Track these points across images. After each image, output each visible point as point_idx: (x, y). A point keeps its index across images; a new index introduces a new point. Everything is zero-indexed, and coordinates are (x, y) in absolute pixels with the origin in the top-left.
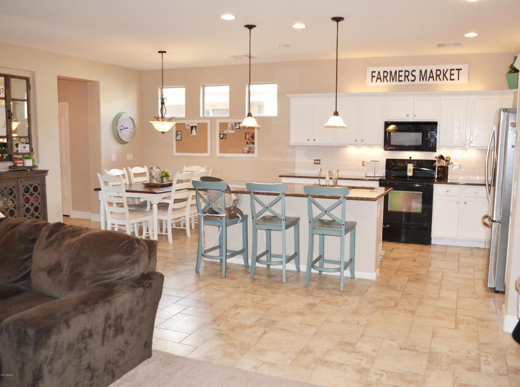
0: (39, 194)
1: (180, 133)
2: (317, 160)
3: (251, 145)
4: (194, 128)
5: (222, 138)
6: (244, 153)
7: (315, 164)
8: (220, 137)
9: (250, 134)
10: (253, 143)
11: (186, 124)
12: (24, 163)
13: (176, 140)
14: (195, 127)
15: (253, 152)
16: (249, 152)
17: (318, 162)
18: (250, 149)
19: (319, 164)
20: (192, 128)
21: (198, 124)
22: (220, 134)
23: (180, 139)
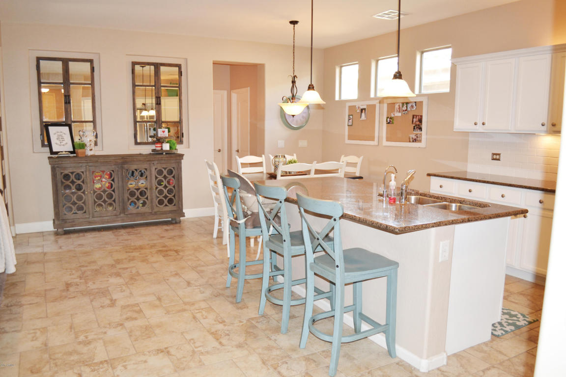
0: (174, 177)
1: (351, 117)
2: (496, 154)
3: (418, 132)
4: (364, 111)
5: (389, 123)
6: (410, 142)
7: (493, 159)
8: (387, 121)
9: (417, 117)
10: (421, 129)
11: (357, 107)
12: (162, 147)
13: (348, 125)
14: (365, 109)
15: (420, 141)
16: (415, 140)
17: (498, 157)
18: (417, 137)
19: (499, 160)
20: (362, 110)
21: (367, 105)
22: (387, 118)
23: (351, 124)
